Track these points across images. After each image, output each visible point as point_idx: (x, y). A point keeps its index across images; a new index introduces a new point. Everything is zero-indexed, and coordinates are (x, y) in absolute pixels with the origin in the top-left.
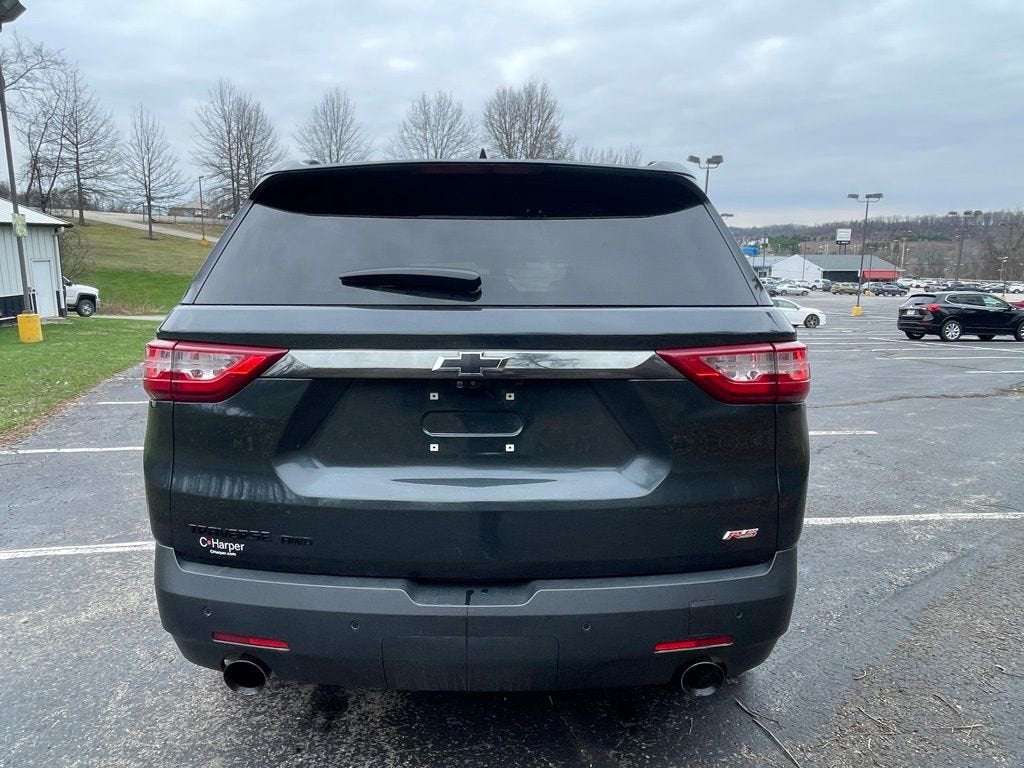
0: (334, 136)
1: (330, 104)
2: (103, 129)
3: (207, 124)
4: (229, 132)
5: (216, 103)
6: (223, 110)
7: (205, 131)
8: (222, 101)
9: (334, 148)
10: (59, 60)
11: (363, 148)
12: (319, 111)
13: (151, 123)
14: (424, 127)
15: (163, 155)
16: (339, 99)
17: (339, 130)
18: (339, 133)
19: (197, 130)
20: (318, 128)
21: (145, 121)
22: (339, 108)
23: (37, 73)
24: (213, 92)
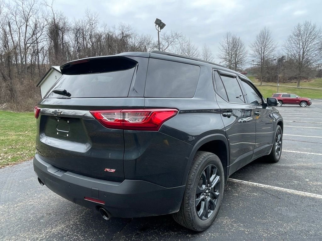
0: (263, 44)
1: (262, 33)
2: (196, 52)
3: (223, 46)
4: (229, 48)
5: (225, 40)
6: (227, 41)
7: (222, 48)
8: (227, 38)
9: (263, 47)
10: (181, 35)
11: (274, 46)
12: (258, 36)
13: (207, 49)
14: (298, 36)
15: (210, 57)
16: (265, 31)
17: (265, 42)
18: (265, 43)
19: (220, 49)
20: (257, 42)
21: (206, 48)
22: (265, 34)
23: (176, 40)
24: (225, 36)
